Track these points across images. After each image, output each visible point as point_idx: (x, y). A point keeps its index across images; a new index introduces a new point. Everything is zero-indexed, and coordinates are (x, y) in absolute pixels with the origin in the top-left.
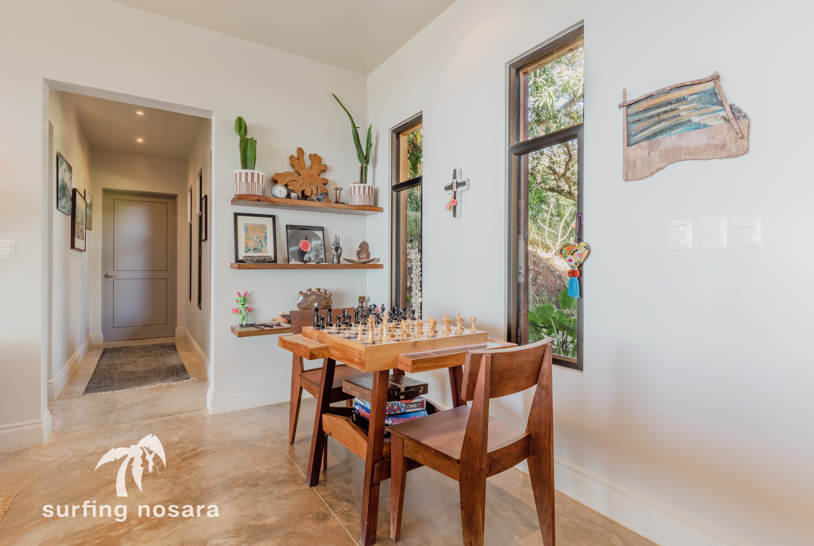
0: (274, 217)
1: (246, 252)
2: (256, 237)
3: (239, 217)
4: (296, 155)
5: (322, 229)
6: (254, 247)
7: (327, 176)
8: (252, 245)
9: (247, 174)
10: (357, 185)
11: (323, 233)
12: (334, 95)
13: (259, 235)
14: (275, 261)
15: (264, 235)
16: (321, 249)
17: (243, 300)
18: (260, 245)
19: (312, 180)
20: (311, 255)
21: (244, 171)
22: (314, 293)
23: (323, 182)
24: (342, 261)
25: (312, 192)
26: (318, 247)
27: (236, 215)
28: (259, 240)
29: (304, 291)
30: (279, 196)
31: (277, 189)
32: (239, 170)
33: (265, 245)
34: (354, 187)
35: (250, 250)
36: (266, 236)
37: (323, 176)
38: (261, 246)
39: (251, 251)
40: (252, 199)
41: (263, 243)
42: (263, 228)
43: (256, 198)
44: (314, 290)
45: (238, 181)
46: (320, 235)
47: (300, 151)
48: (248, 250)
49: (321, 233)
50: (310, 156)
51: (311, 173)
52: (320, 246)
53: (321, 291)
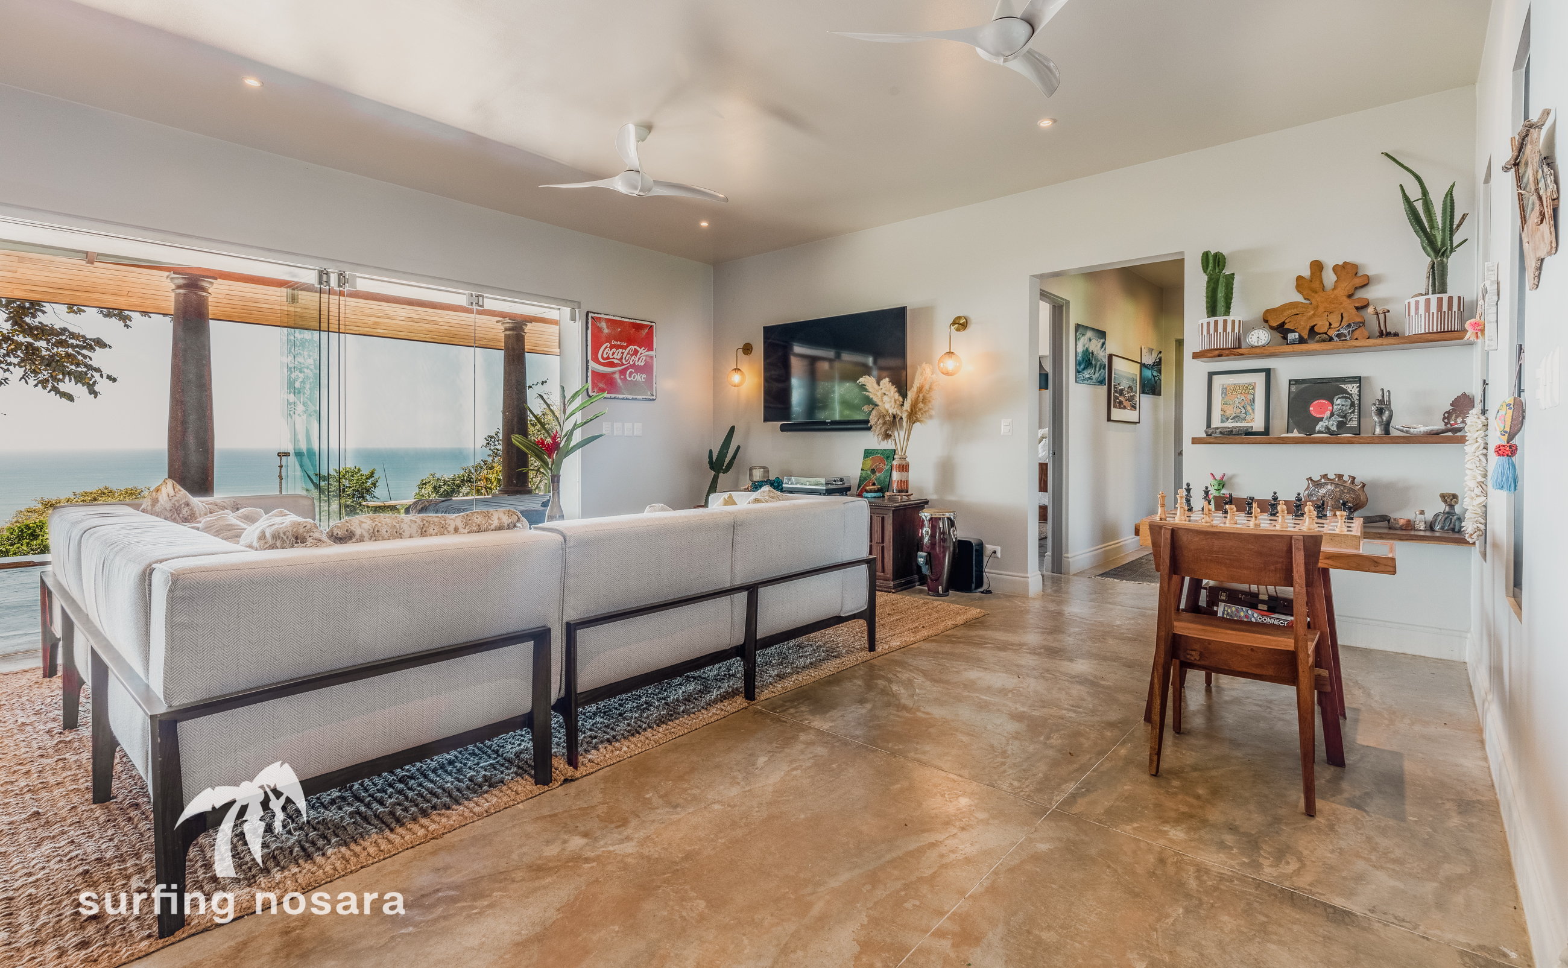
0: (1268, 372)
1: (1222, 422)
2: (1237, 400)
3: (1215, 377)
4: (1306, 273)
5: (1358, 380)
6: (1234, 415)
7: (1370, 294)
8: (1231, 412)
9: (1216, 322)
10: (1422, 299)
11: (1360, 387)
12: (1387, 155)
13: (1243, 398)
14: (1267, 432)
15: (1250, 397)
16: (1353, 412)
17: (1217, 485)
18: (1244, 411)
19: (1333, 306)
20: (1331, 422)
21: (1212, 320)
22: (1331, 481)
23: (1357, 305)
24: (1394, 433)
25: (1330, 324)
26: (1346, 410)
27: (1211, 375)
28: (1243, 404)
29: (1316, 478)
30: (1256, 344)
31: (1253, 335)
32: (1205, 320)
33: (1251, 411)
34: (1417, 303)
35: (1227, 419)
36: (1254, 399)
37: (1362, 294)
38: (1245, 413)
39: (1230, 420)
40: (1211, 355)
41: (1249, 408)
42: (1252, 387)
43: (1217, 353)
44: (1331, 476)
45: (1205, 333)
46: (1353, 390)
47: (1317, 267)
48: (1224, 419)
49: (1355, 387)
50: (1336, 269)
51: (1332, 296)
52: (1350, 408)
53: (1346, 478)
